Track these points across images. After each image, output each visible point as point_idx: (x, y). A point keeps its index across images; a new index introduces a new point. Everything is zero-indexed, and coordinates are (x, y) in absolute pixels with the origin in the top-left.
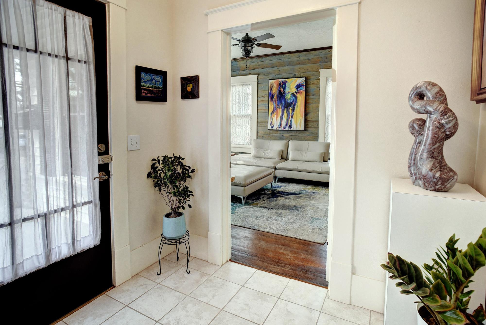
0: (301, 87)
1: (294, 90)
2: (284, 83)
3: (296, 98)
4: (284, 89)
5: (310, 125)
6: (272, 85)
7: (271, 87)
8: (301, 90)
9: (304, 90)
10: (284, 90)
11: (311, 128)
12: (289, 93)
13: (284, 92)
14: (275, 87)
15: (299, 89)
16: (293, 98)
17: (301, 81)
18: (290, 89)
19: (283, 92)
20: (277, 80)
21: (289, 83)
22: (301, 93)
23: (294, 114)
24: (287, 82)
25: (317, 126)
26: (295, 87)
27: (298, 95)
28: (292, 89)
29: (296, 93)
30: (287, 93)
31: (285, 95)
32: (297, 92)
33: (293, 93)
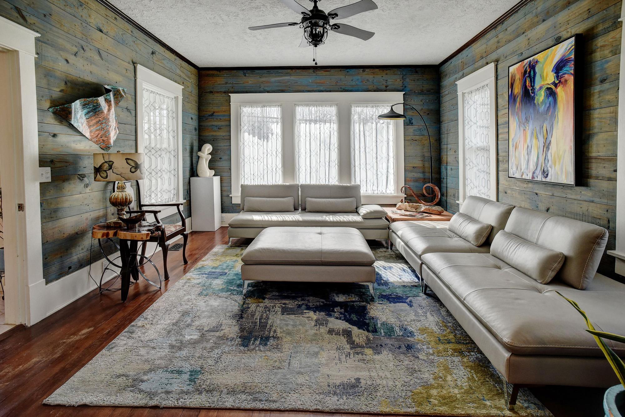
0: (564, 66)
1: (551, 78)
2: (532, 67)
3: (556, 98)
4: (533, 80)
5: (596, 169)
6: (513, 77)
7: (511, 83)
8: (566, 76)
9: (572, 72)
10: (533, 84)
11: (597, 178)
12: (541, 88)
13: (533, 89)
14: (518, 80)
15: (560, 74)
16: (550, 100)
17: (566, 49)
18: (544, 77)
19: (530, 89)
20: (520, 63)
21: (541, 62)
22: (566, 81)
23: (552, 142)
24: (537, 62)
25: (612, 176)
26: (552, 71)
27: (560, 91)
28: (546, 78)
29: (556, 85)
30: (538, 91)
31: (534, 95)
32: (557, 82)
33: (549, 86)
